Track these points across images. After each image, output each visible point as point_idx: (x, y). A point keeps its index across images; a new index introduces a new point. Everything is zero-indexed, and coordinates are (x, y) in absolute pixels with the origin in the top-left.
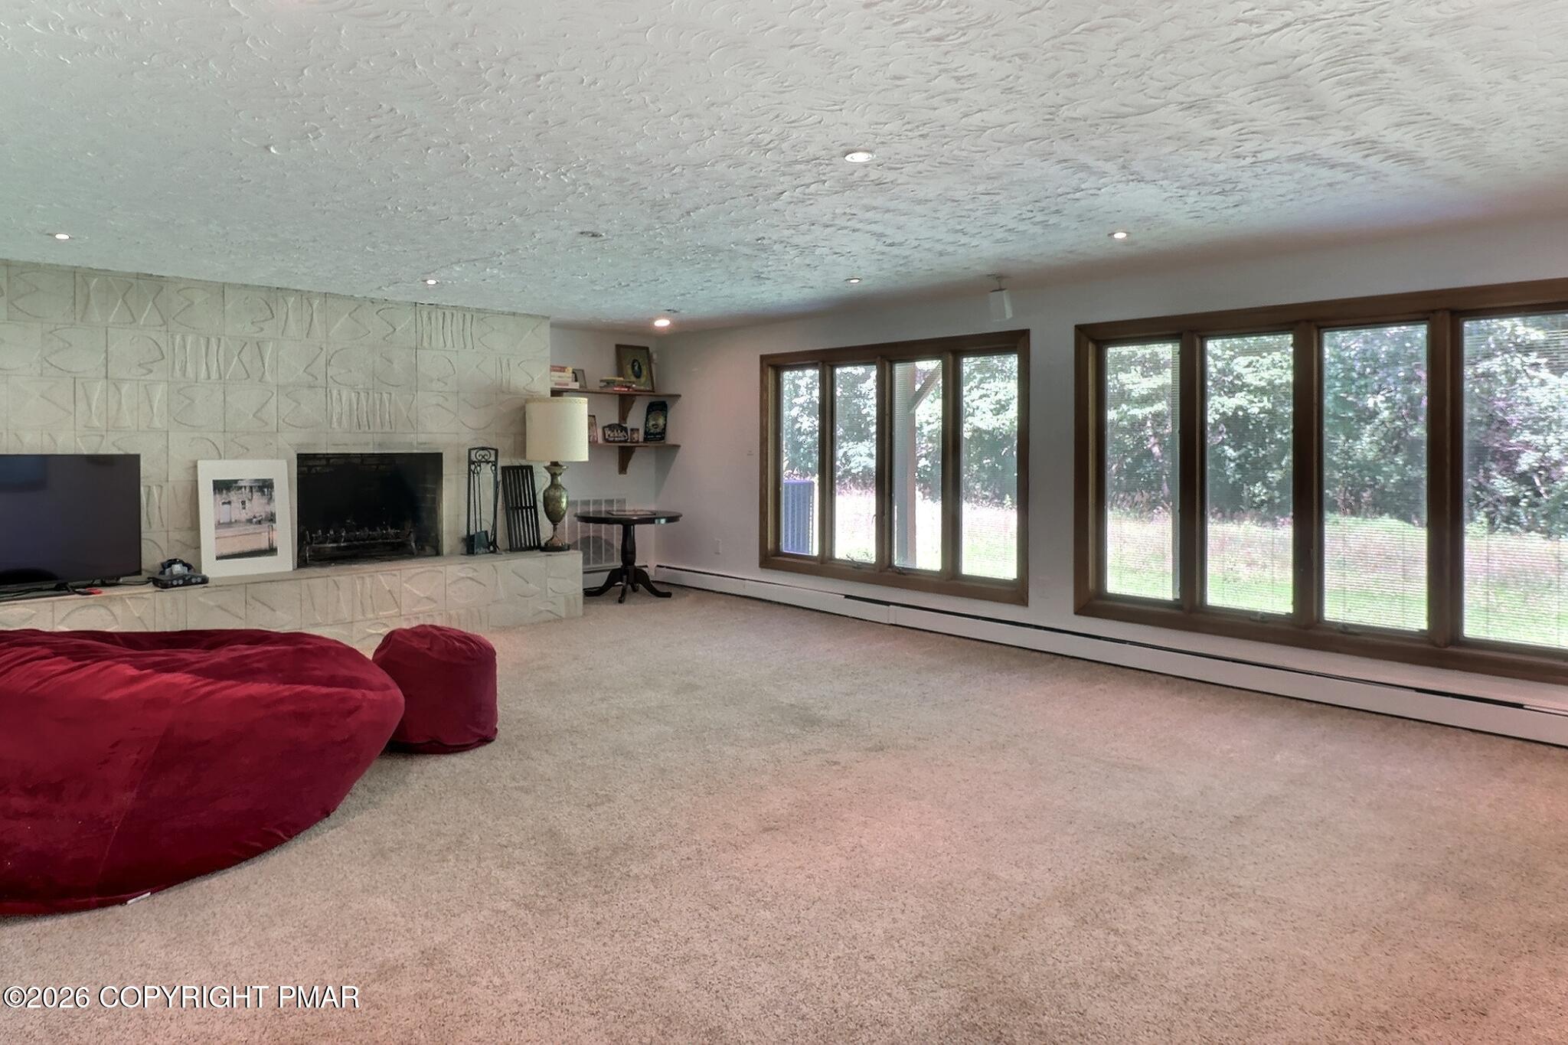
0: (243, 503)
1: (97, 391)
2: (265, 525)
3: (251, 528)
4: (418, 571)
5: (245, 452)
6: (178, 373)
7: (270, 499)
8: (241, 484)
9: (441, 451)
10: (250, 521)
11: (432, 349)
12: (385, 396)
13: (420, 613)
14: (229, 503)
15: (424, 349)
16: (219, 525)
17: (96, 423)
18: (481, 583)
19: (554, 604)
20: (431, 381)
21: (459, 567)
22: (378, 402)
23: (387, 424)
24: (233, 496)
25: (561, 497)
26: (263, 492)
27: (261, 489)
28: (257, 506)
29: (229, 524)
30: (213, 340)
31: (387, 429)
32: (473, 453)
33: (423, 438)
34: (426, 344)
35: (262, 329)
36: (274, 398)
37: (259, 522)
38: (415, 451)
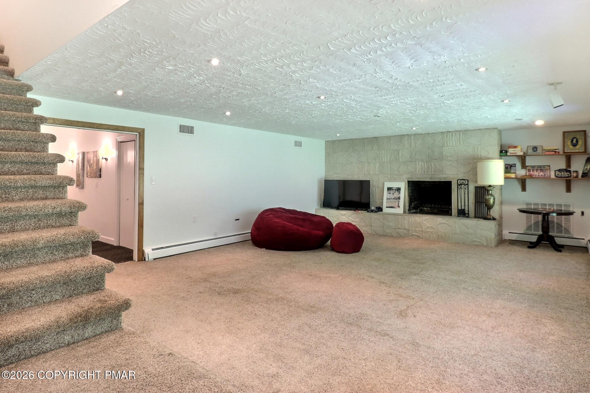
0: (393, 194)
1: (366, 165)
2: (398, 200)
3: (394, 200)
4: (429, 218)
5: (395, 180)
6: (381, 160)
7: (400, 193)
8: (393, 188)
9: (451, 180)
10: (394, 198)
11: (448, 146)
12: (432, 163)
13: (429, 231)
14: (390, 193)
15: (445, 146)
16: (387, 199)
17: (366, 173)
18: (450, 226)
19: (481, 239)
20: (448, 157)
21: (442, 219)
22: (430, 165)
23: (433, 171)
24: (391, 192)
25: (490, 199)
26: (398, 191)
27: (398, 190)
28: (396, 195)
29: (389, 199)
30: (388, 151)
31: (433, 173)
32: (459, 181)
33: (445, 176)
34: (445, 145)
35: (399, 147)
36: (402, 165)
37: (396, 199)
38: (442, 180)
